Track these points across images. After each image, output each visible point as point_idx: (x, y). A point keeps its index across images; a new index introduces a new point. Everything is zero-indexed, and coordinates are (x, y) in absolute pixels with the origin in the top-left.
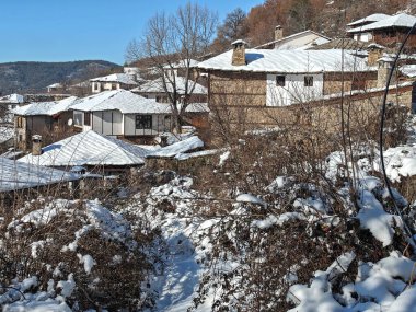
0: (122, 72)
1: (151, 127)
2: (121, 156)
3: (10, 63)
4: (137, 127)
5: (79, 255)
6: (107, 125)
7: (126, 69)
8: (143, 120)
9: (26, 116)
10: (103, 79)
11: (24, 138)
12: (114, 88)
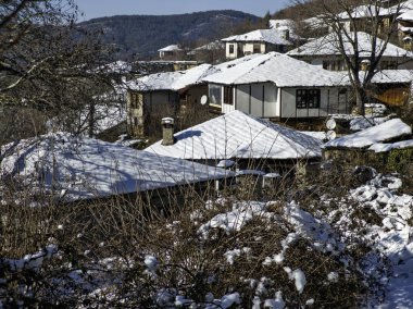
0: (268, 26)
1: (318, 106)
2: (282, 147)
3: (105, 19)
4: (299, 106)
5: (288, 270)
6: (256, 103)
7: (273, 23)
8: (308, 95)
9: (143, 92)
10: (242, 37)
11: (141, 121)
12: (257, 51)
